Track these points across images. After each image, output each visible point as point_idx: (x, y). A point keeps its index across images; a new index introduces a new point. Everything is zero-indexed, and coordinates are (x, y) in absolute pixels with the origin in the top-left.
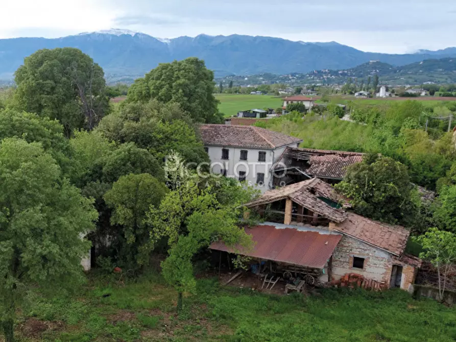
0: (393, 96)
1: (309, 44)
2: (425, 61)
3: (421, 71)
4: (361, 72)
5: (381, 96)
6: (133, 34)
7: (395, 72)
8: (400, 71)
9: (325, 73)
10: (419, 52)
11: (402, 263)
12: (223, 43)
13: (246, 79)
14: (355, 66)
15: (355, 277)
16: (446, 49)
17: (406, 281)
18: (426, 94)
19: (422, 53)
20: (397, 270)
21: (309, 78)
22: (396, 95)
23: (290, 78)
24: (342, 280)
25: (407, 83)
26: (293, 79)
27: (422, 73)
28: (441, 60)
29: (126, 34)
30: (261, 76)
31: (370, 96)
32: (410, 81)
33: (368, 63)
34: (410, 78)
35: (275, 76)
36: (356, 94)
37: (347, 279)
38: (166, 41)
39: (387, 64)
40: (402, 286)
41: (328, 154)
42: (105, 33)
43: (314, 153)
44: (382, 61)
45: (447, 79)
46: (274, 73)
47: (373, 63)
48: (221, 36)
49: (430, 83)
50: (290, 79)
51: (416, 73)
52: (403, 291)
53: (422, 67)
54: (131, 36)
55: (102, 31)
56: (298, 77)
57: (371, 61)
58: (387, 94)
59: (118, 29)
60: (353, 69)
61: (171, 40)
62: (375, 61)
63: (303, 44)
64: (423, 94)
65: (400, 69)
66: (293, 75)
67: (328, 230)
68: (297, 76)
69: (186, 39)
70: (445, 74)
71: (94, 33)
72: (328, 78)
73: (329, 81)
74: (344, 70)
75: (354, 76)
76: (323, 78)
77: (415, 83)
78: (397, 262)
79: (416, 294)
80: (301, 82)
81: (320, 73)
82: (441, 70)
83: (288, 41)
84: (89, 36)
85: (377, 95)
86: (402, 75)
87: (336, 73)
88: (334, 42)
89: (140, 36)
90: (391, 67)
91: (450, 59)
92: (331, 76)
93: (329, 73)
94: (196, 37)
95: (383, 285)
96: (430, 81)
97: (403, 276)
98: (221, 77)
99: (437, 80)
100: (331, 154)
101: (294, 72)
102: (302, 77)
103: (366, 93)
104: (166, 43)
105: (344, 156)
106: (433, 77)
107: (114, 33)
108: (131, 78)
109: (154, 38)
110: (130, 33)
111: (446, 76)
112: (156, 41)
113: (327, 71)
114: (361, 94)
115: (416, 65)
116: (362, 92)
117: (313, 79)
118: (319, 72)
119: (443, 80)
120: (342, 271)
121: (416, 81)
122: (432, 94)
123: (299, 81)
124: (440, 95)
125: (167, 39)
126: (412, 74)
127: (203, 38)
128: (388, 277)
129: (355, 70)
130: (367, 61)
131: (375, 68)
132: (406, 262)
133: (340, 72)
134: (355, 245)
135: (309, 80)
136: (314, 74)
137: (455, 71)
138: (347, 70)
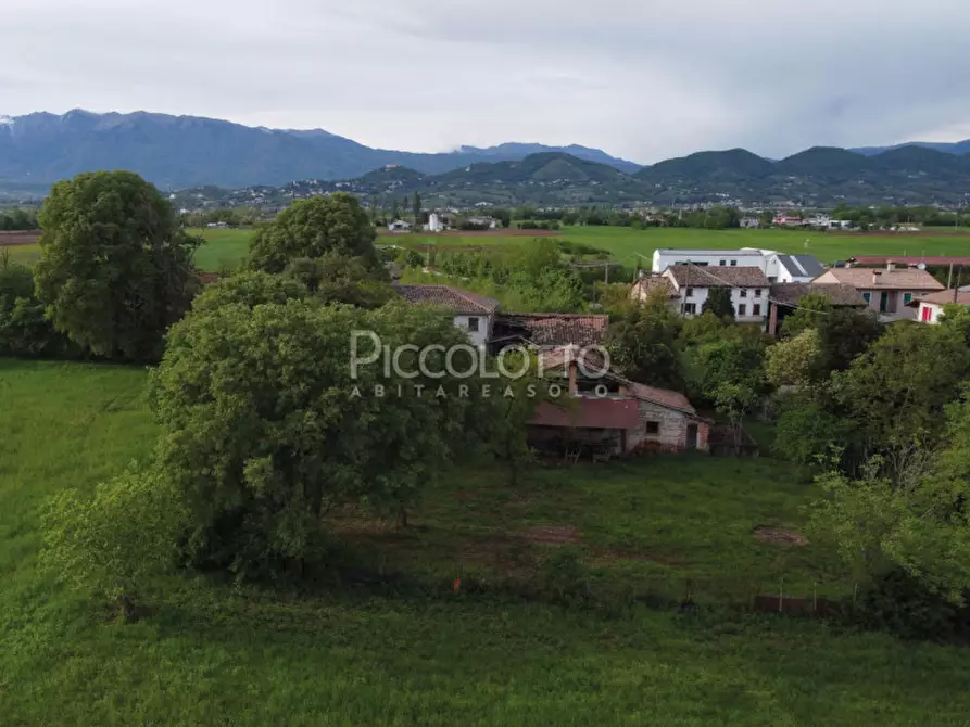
0: (448, 228)
1: (277, 133)
2: (472, 166)
3: (469, 183)
4: (373, 185)
5: (431, 228)
7: (428, 184)
8: (436, 183)
9: (313, 186)
10: (459, 149)
11: (696, 422)
12: (118, 127)
13: (172, 196)
14: (361, 174)
15: (652, 442)
16: (501, 146)
17: (701, 442)
18: (497, 226)
19: (468, 152)
20: (692, 430)
22: (453, 227)
23: (254, 195)
24: (637, 448)
25: (450, 204)
26: (259, 196)
27: (472, 186)
28: (498, 164)
31: (415, 231)
32: (456, 200)
33: (383, 170)
35: (224, 192)
36: (391, 227)
37: (642, 446)
38: (5, 121)
39: (414, 172)
40: (698, 446)
41: (545, 318)
43: (528, 318)
44: (408, 167)
45: (510, 197)
46: (222, 186)
47: (391, 169)
48: (114, 115)
49: (485, 204)
50: (253, 198)
51: (461, 187)
52: (700, 452)
53: (470, 176)
56: (265, 194)
57: (388, 166)
58: (441, 226)
60: (359, 180)
61: (14, 119)
62: (394, 166)
64: (493, 225)
65: (439, 178)
66: (257, 189)
67: (618, 396)
68: (264, 191)
69: (46, 116)
70: (507, 189)
74: (344, 181)
75: (363, 192)
78: (691, 421)
79: (712, 451)
80: (273, 202)
81: (304, 187)
82: (499, 181)
83: (239, 126)
85: (425, 227)
86: (439, 190)
87: (330, 186)
88: (320, 130)
90: (421, 175)
91: (512, 162)
92: (324, 191)
93: (320, 187)
94: (66, 115)
95: (679, 448)
96: (486, 201)
97: (699, 435)
100: (550, 318)
101: (256, 184)
102: (274, 193)
104: (7, 125)
105: (567, 319)
106: (488, 193)
111: (507, 192)
113: (315, 182)
114: (398, 226)
115: (458, 174)
116: (399, 222)
117: (294, 197)
118: (302, 184)
119: (507, 198)
120: (635, 439)
121: (464, 201)
122: (506, 224)
123: (269, 201)
124: (519, 225)
125: (8, 117)
126: (455, 188)
127: (77, 116)
128: (684, 439)
129: (362, 181)
130: (379, 167)
131: (394, 177)
132: (701, 421)
133: (338, 185)
134: (650, 407)
135: (286, 198)
136: (294, 187)
137: (521, 184)
138: (349, 181)
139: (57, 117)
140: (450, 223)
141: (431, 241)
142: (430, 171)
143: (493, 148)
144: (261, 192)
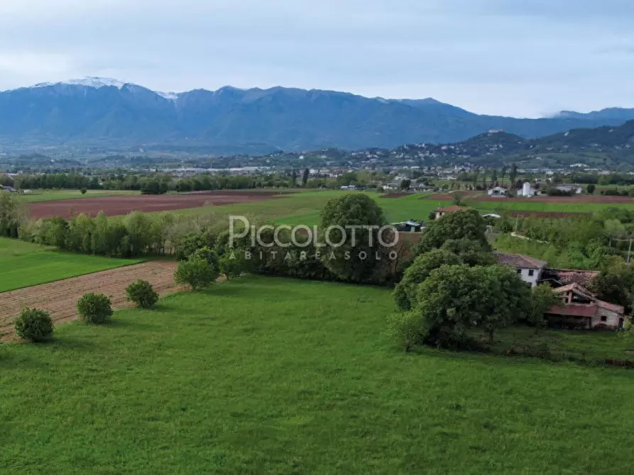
0: (539, 193)
1: (392, 103)
2: (571, 131)
3: (566, 146)
4: (475, 148)
5: (524, 194)
6: (120, 86)
7: (527, 147)
8: (534, 146)
9: (422, 148)
12: (261, 99)
13: (301, 157)
14: (465, 138)
16: (603, 111)
21: (397, 157)
23: (369, 156)
25: (546, 165)
26: (373, 158)
27: (567, 149)
29: (109, 84)
30: (323, 153)
31: (510, 196)
32: (551, 161)
33: (485, 135)
34: (550, 157)
35: (344, 153)
36: (490, 192)
38: (171, 97)
39: (515, 136)
42: (76, 83)
44: (507, 132)
45: (605, 160)
46: (341, 148)
47: (494, 134)
48: (256, 90)
49: (579, 165)
50: (368, 159)
51: (559, 149)
53: (567, 140)
54: (116, 87)
55: (71, 81)
56: (379, 155)
57: (490, 131)
59: (97, 78)
60: (462, 143)
61: (178, 95)
62: (497, 131)
63: (383, 101)
65: (534, 142)
66: (372, 151)
68: (378, 153)
69: (203, 93)
70: (603, 152)
71: (59, 84)
72: (425, 158)
73: (429, 162)
74: (449, 145)
75: (466, 154)
76: (419, 158)
77: (558, 165)
80: (386, 162)
81: (413, 150)
82: (597, 145)
84: (51, 87)
85: (519, 193)
86: (537, 152)
87: (437, 149)
88: (430, 99)
89: (131, 89)
90: (521, 139)
91: (608, 128)
92: (430, 153)
93: (427, 149)
94: (218, 91)
96: (580, 162)
98: (261, 155)
99: (591, 160)
101: (372, 147)
102: (387, 154)
103: (503, 191)
104: (171, 100)
106: (583, 155)
107: (89, 84)
108: (122, 154)
109: (153, 92)
110: (116, 85)
111: (603, 155)
112: (155, 96)
113: (423, 145)
114: (497, 191)
115: (559, 138)
116: (498, 188)
117: (403, 158)
118: (412, 147)
119: (601, 161)
121: (559, 162)
123: (382, 162)
125: (173, 94)
126: (553, 151)
127: (228, 92)
129: (466, 144)
131: (497, 142)
133: (444, 148)
135: (397, 159)
136: (404, 150)
137: (617, 147)
138: (454, 145)
139: (212, 92)
140: (541, 188)
141: (522, 207)
142: (529, 136)
143: (594, 113)
144: (375, 154)
